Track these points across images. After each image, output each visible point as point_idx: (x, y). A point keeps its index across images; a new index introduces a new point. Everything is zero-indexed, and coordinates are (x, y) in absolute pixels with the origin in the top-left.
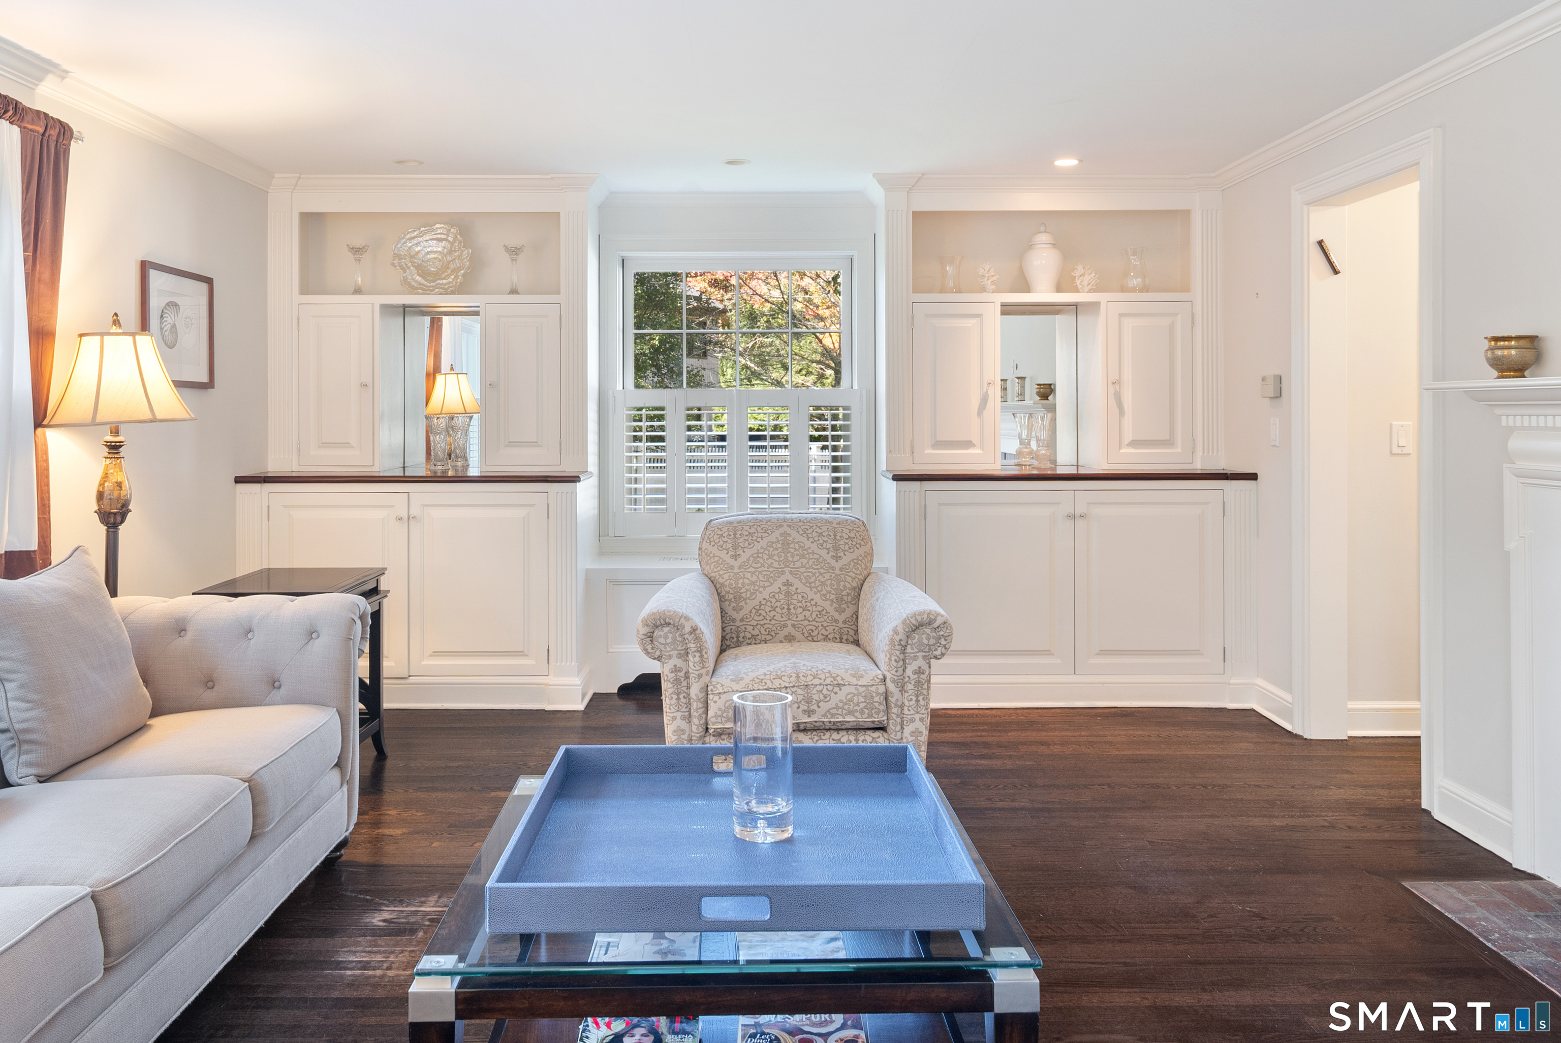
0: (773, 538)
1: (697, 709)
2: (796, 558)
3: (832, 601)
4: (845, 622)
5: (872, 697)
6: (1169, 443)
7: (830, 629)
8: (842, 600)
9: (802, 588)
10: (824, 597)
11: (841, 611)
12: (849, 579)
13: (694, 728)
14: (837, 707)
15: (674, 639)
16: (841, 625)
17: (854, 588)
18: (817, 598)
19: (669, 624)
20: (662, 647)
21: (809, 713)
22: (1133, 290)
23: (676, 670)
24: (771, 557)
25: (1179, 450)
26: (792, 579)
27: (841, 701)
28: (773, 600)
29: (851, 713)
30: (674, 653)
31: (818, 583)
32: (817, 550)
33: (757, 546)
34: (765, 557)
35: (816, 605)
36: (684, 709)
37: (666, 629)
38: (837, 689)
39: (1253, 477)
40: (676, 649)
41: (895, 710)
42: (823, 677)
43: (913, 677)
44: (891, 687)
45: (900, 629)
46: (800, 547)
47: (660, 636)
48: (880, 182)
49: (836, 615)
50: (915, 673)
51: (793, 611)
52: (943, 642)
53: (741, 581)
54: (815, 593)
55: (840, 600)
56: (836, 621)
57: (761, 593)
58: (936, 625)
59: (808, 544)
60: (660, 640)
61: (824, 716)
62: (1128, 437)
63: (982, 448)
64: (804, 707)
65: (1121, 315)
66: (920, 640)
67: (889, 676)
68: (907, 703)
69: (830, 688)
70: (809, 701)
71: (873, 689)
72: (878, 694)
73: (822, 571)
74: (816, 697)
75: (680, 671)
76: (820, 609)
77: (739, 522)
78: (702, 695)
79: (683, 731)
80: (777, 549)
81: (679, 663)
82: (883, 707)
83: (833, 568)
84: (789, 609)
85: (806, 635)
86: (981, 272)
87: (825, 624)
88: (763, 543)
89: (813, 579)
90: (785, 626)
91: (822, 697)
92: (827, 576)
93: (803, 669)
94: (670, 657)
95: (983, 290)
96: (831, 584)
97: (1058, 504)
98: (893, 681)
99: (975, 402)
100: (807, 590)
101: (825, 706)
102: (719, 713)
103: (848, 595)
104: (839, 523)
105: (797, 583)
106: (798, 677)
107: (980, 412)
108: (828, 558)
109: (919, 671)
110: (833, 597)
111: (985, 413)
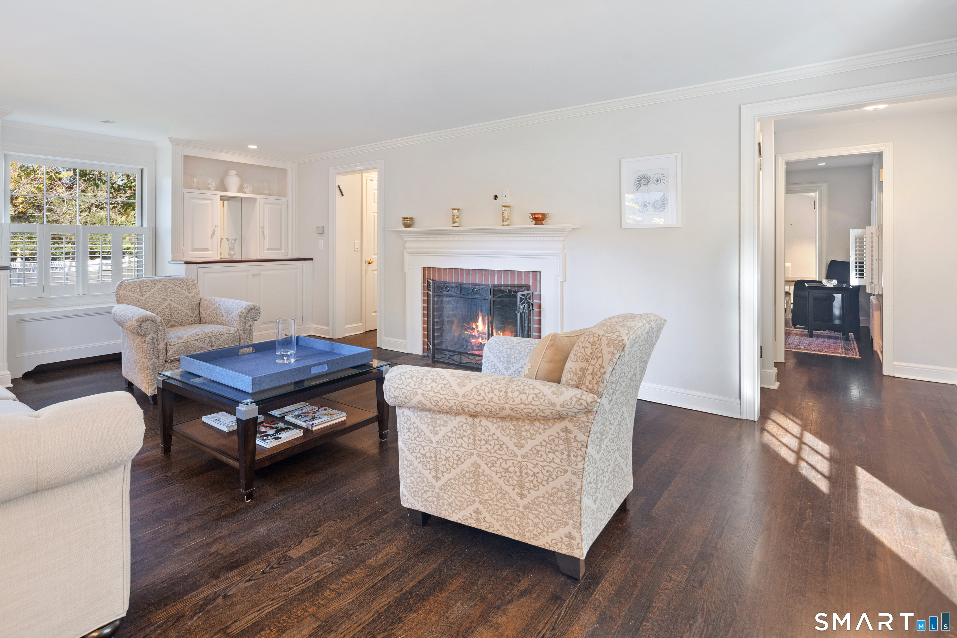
0: (159, 286)
1: (163, 353)
2: (172, 294)
3: (190, 309)
4: (195, 317)
5: (235, 337)
6: (280, 249)
7: (190, 320)
8: (193, 309)
9: (176, 306)
10: (186, 308)
11: (193, 313)
12: (195, 300)
13: (161, 361)
14: (222, 343)
15: (152, 326)
16: (194, 318)
17: (197, 304)
18: (183, 309)
19: (149, 320)
20: (146, 330)
21: (211, 346)
22: (265, 194)
23: (152, 339)
24: (160, 294)
25: (283, 251)
26: (171, 302)
27: (224, 340)
28: (164, 312)
29: (227, 344)
30: (152, 332)
31: (183, 303)
32: (180, 290)
33: (152, 291)
34: (157, 295)
35: (183, 312)
36: (156, 354)
37: (148, 322)
38: (222, 336)
39: (312, 259)
40: (152, 330)
41: (242, 341)
42: (215, 332)
43: (248, 328)
44: (241, 333)
45: (244, 311)
46: (173, 289)
47: (145, 326)
48: (170, 141)
49: (192, 315)
50: (249, 326)
51: (173, 315)
52: (258, 314)
53: (147, 305)
54: (182, 307)
55: (192, 309)
56: (192, 317)
57: (157, 309)
58: (256, 309)
59: (176, 288)
60: (145, 327)
61: (217, 347)
62: (266, 247)
63: (212, 251)
64: (210, 344)
65: (264, 203)
66: (251, 315)
67: (240, 329)
68: (246, 338)
69: (219, 336)
70: (211, 342)
71: (235, 334)
72: (237, 335)
73: (184, 298)
74: (214, 340)
75: (154, 339)
76: (185, 313)
77: (140, 281)
78: (165, 347)
79: (156, 363)
80: (162, 291)
81: (154, 335)
82: (238, 340)
83: (188, 297)
84: (171, 314)
85: (180, 324)
86: (208, 182)
87: (188, 319)
88: (155, 289)
89: (180, 302)
90: (170, 321)
91: (216, 340)
92: (186, 300)
93: (206, 331)
94: (150, 333)
95: (209, 189)
96: (188, 303)
97: (249, 271)
98: (242, 330)
99: (210, 233)
100: (179, 306)
101: (218, 343)
102: (174, 353)
103: (195, 306)
104: (186, 279)
105: (173, 304)
106: (205, 334)
107: (212, 237)
108: (186, 293)
109: (251, 326)
110: (190, 308)
111: (214, 237)
